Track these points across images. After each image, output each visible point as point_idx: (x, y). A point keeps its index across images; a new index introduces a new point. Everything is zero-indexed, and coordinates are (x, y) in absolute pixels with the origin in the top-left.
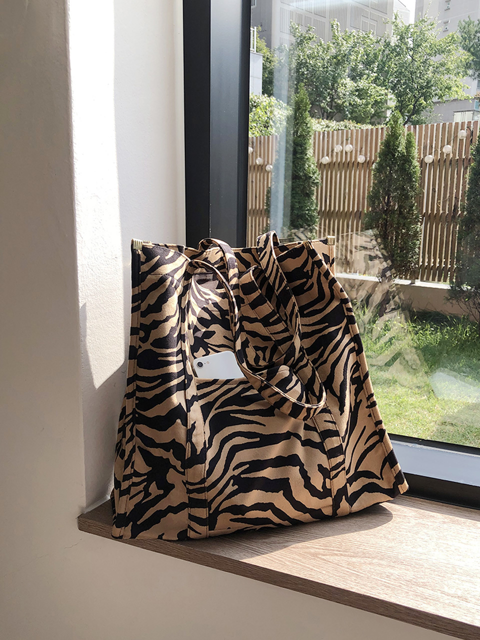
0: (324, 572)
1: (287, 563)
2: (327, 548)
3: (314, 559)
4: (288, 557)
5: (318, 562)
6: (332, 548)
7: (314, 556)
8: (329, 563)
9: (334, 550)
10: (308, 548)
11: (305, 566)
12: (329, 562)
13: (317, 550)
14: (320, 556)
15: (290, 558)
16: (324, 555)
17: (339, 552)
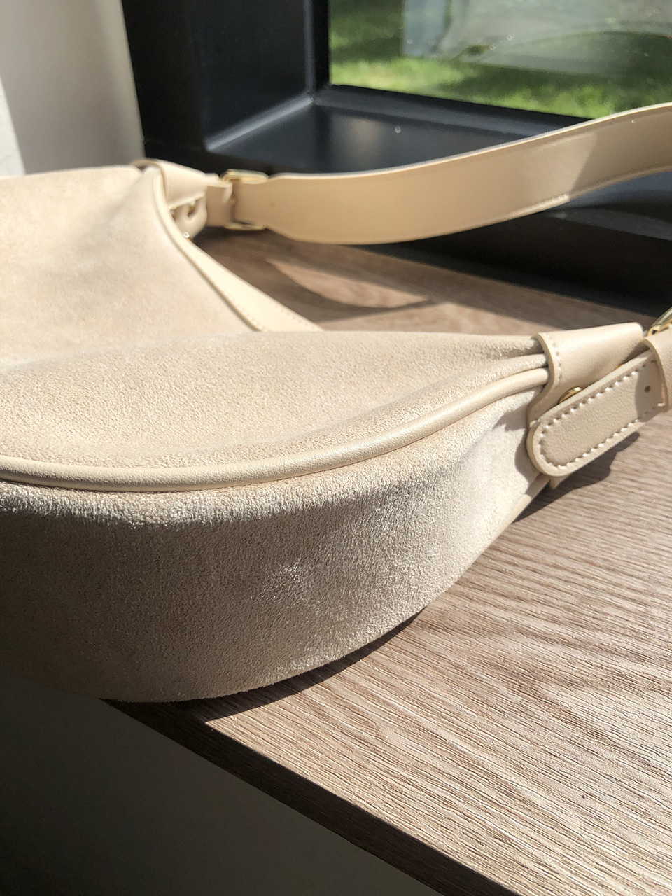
1: (395, 737)
4: (398, 693)
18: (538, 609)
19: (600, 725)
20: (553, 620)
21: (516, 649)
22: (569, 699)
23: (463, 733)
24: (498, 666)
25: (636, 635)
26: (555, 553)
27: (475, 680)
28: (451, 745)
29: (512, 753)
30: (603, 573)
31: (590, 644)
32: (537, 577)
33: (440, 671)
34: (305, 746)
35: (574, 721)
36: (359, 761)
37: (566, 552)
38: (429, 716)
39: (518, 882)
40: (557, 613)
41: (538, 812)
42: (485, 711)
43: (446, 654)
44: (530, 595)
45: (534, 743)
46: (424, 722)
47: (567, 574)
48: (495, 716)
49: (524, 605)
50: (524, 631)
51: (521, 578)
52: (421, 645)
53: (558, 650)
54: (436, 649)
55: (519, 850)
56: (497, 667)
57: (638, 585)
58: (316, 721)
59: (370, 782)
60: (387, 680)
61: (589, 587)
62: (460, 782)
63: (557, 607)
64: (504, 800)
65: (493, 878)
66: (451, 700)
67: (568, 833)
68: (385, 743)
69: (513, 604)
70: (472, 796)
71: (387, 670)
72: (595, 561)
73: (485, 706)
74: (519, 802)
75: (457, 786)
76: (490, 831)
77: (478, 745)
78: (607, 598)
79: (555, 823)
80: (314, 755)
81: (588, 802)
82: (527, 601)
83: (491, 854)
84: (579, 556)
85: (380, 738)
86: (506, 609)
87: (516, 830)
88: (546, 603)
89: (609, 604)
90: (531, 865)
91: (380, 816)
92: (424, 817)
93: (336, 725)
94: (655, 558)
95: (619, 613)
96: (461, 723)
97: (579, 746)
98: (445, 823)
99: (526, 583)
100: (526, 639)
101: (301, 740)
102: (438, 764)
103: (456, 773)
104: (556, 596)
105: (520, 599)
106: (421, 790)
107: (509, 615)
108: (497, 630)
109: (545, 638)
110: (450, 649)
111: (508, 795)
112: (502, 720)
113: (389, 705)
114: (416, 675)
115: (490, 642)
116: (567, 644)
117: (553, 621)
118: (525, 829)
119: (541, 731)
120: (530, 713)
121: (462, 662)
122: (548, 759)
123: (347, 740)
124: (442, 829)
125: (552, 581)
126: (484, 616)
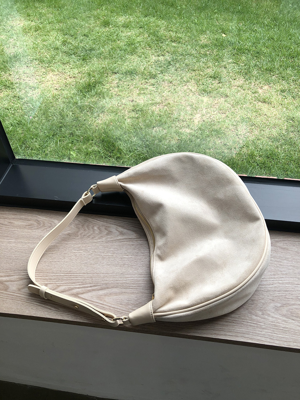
2: (84, 286)
9: (87, 287)
10: (72, 289)
13: (78, 290)
14: (80, 296)
17: (92, 288)
18: (77, 284)
20: (80, 285)
25: (91, 283)
26: (79, 273)
49: (75, 284)
56: (73, 295)
57: (91, 275)
63: (80, 282)
69: (74, 284)
89: (87, 280)
94: (94, 270)
105: (75, 283)
109: (79, 288)
116: (82, 288)
126: (70, 288)
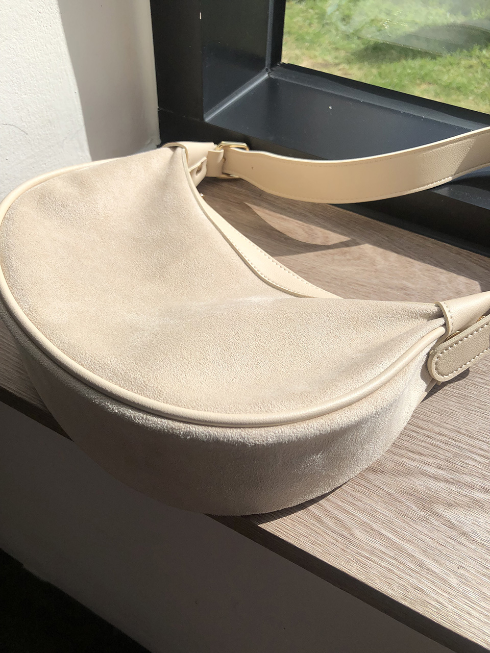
0: (454, 581)
1: (359, 534)
2: (457, 476)
3: (425, 520)
4: (359, 509)
5: (435, 535)
6: (468, 479)
7: (424, 508)
8: (463, 539)
9: (472, 487)
11: (401, 550)
12: (464, 534)
13: (433, 484)
14: (440, 509)
15: (363, 511)
16: (450, 505)
18: (431, 460)
19: (465, 529)
21: (419, 483)
22: (449, 514)
23: (395, 532)
24: (411, 494)
27: (399, 502)
28: (389, 539)
29: (420, 543)
30: (465, 439)
31: (460, 482)
32: (429, 440)
33: (381, 497)
34: (313, 539)
35: (452, 526)
36: (342, 547)
37: (445, 424)
38: (376, 522)
39: (428, 612)
40: (442, 463)
41: (436, 576)
42: (406, 520)
43: (383, 487)
44: (426, 452)
45: (432, 539)
46: (374, 526)
47: (446, 438)
48: (411, 523)
49: (423, 458)
50: (423, 473)
51: (421, 441)
52: (369, 482)
53: (442, 485)
54: (377, 484)
55: (427, 595)
58: (317, 525)
59: (349, 559)
60: (352, 501)
61: (459, 447)
62: (395, 559)
63: (440, 459)
64: (418, 569)
65: (415, 609)
66: (387, 513)
67: (451, 586)
68: (355, 537)
69: (417, 457)
70: (401, 566)
71: (352, 495)
72: (461, 431)
73: (406, 517)
74: (426, 570)
75: (394, 562)
76: (412, 586)
77: (403, 539)
78: (469, 454)
79: (444, 581)
80: (319, 544)
81: (461, 571)
82: (425, 456)
83: (413, 597)
84: (453, 428)
85: (352, 535)
86: (413, 460)
87: (425, 585)
88: (435, 457)
90: (433, 603)
91: (356, 577)
92: (378, 578)
93: (327, 527)
95: (475, 464)
96: (394, 527)
97: (455, 540)
98: (389, 581)
99: (423, 444)
100: (425, 479)
101: (310, 535)
102: (383, 549)
103: (392, 554)
104: (441, 452)
105: (421, 454)
106: (375, 563)
107: (416, 464)
108: (409, 473)
109: (435, 478)
110: (385, 484)
111: (420, 566)
112: (414, 526)
113: (355, 516)
114: (368, 499)
115: (406, 480)
116: (447, 481)
117: (439, 468)
118: (429, 585)
119: (436, 532)
120: (429, 522)
121: (391, 491)
122: (440, 548)
123: (334, 535)
124: (388, 584)
125: (438, 443)
126: (402, 464)
